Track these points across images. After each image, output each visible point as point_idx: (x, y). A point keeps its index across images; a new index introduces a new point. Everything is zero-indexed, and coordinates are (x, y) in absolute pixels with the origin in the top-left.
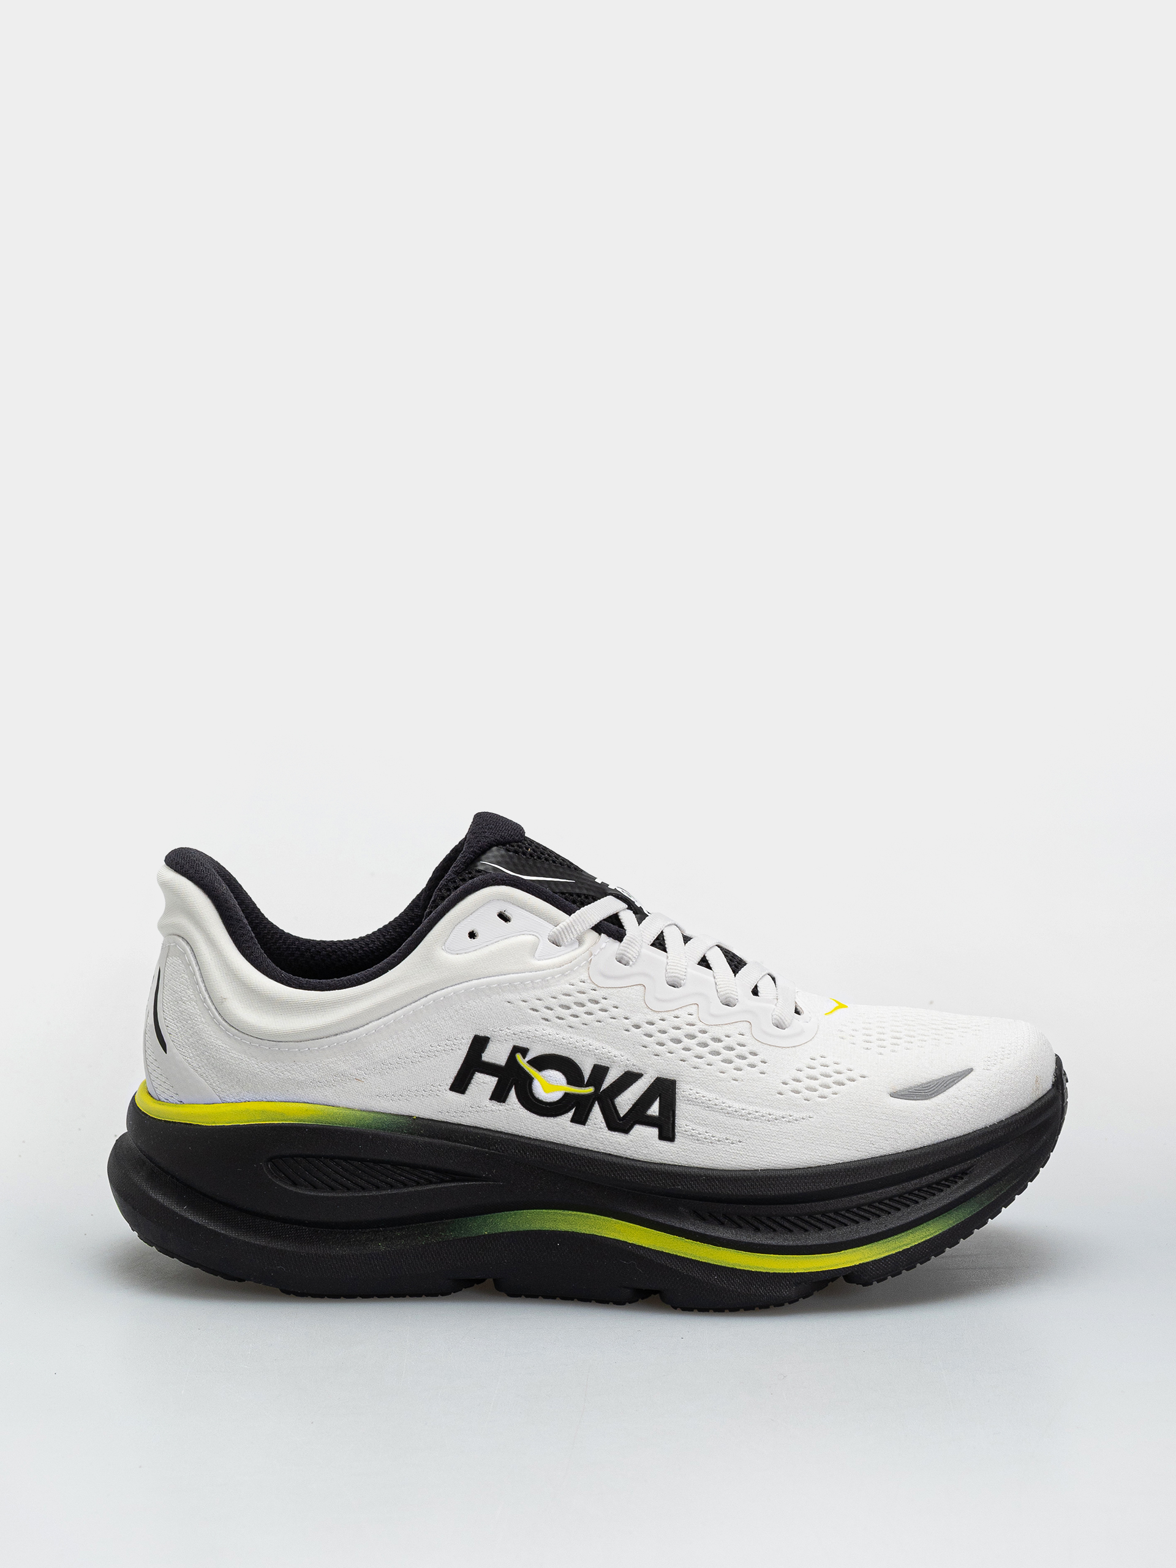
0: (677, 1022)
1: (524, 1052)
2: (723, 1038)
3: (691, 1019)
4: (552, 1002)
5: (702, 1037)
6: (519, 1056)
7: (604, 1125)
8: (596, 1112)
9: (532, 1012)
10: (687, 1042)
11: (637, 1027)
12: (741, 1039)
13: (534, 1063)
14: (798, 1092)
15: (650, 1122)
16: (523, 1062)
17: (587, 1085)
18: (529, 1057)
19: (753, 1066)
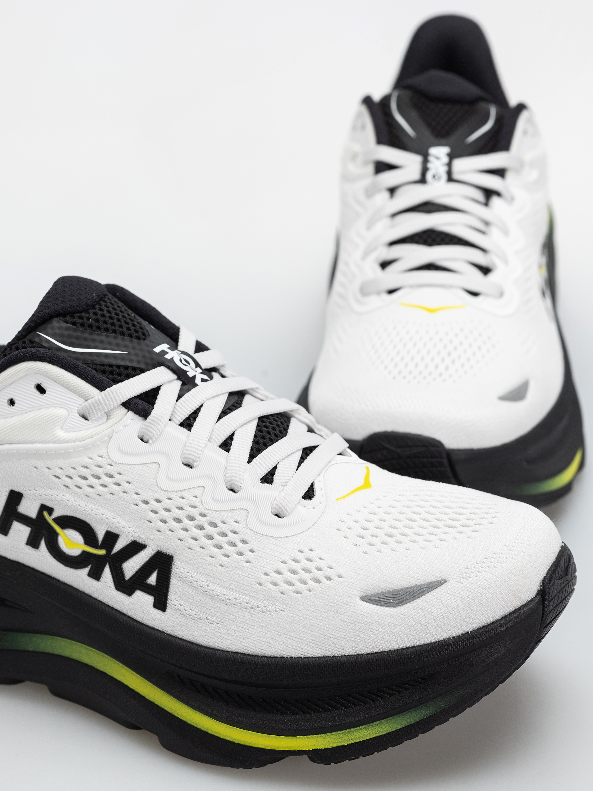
0: (181, 502)
1: (50, 511)
2: (220, 524)
3: (195, 501)
4: (72, 472)
5: (200, 520)
6: (46, 514)
7: (112, 584)
8: (107, 572)
9: (54, 479)
10: (187, 523)
11: (146, 503)
12: (236, 527)
13: (58, 521)
14: (276, 585)
15: (148, 589)
16: (50, 519)
17: (101, 548)
18: (55, 515)
19: (241, 554)
